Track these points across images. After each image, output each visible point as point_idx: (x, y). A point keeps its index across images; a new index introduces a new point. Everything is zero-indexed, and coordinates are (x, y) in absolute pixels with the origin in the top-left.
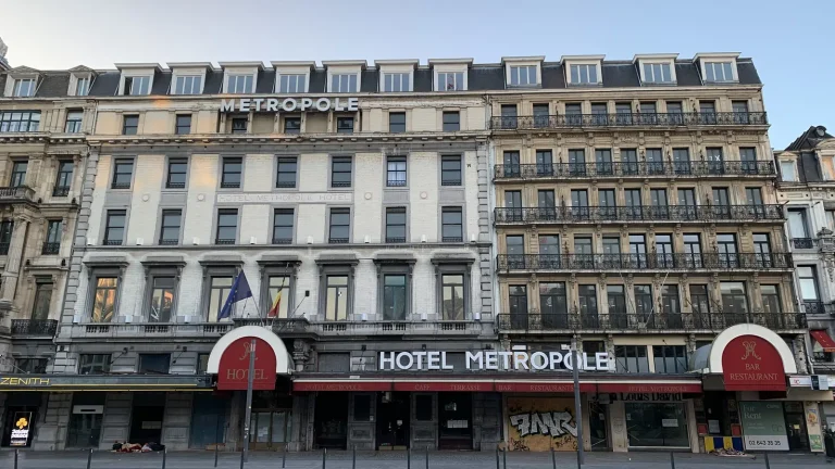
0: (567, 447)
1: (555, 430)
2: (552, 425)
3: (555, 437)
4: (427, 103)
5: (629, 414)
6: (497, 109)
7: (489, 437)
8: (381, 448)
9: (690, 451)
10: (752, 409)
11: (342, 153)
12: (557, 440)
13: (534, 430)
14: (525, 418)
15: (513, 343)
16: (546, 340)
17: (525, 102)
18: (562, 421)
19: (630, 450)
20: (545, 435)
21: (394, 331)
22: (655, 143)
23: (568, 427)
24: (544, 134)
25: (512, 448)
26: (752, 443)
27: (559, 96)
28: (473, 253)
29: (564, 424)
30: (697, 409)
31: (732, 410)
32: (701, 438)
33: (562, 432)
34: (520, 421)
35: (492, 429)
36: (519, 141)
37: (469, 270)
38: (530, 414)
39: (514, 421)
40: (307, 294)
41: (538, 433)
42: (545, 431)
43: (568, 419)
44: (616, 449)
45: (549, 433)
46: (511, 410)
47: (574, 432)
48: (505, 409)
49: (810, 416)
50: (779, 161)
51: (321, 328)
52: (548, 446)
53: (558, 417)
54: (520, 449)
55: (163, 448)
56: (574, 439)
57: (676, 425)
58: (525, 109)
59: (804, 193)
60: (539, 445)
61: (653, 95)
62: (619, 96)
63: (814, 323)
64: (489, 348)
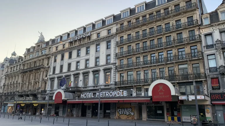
0: (130, 118)
1: (127, 113)
2: (127, 112)
3: (127, 115)
4: (104, 29)
5: (148, 109)
6: (119, 26)
7: (113, 115)
8: (93, 117)
9: (164, 121)
10: (186, 107)
11: (88, 46)
12: (128, 116)
13: (122, 113)
14: (121, 110)
15: (120, 89)
16: (127, 88)
17: (126, 22)
18: (129, 111)
19: (147, 120)
20: (125, 115)
21: (95, 88)
22: (159, 24)
23: (131, 113)
24: (128, 30)
25: (117, 118)
26: (185, 119)
27: (134, 17)
28: (112, 66)
29: (130, 112)
30: (167, 108)
31: (178, 108)
32: (167, 117)
33: (129, 114)
34: (119, 111)
35: (113, 113)
36: (123, 33)
37: (111, 71)
38: (122, 109)
39: (118, 110)
40: (81, 80)
41: (123, 114)
42: (125, 114)
43: (131, 110)
44: (143, 119)
45: (126, 114)
46: (118, 108)
47: (132, 114)
48: (117, 107)
49: (207, 110)
50: (202, 18)
51: (82, 88)
52: (125, 118)
53: (128, 109)
54: (119, 118)
55: (58, 115)
56: (132, 116)
57: (161, 113)
58: (126, 24)
59: (211, 28)
60: (124, 117)
61: (159, 9)
62: (149, 12)
63: (212, 76)
64: (114, 91)
